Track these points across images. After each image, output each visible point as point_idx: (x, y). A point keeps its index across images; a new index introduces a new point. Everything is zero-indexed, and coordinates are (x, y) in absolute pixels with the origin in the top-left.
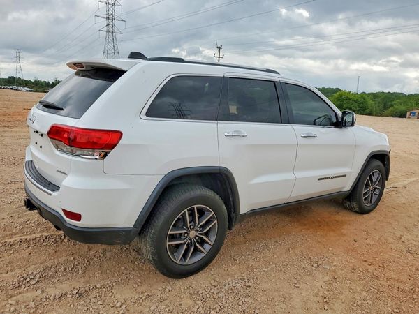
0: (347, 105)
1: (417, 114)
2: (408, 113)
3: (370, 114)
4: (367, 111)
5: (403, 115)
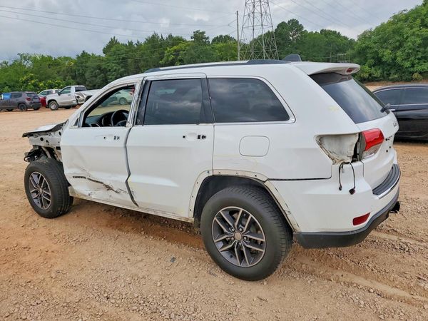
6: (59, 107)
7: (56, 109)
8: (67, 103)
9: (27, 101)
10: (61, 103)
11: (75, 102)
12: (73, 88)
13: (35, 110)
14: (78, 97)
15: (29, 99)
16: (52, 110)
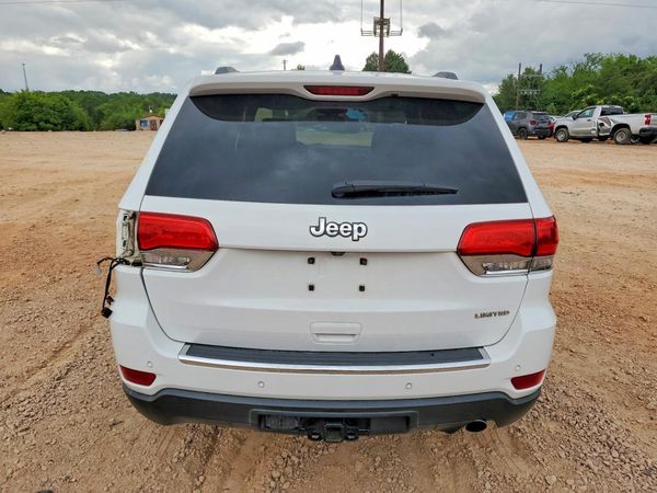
0: (39, 116)
1: (149, 123)
2: (137, 123)
3: (82, 129)
4: (77, 124)
5: (131, 128)
6: (569, 138)
7: (565, 141)
8: (584, 132)
9: (529, 125)
10: (573, 132)
11: (594, 132)
12: (599, 109)
13: (540, 138)
14: (602, 125)
15: (533, 123)
16: (559, 141)
